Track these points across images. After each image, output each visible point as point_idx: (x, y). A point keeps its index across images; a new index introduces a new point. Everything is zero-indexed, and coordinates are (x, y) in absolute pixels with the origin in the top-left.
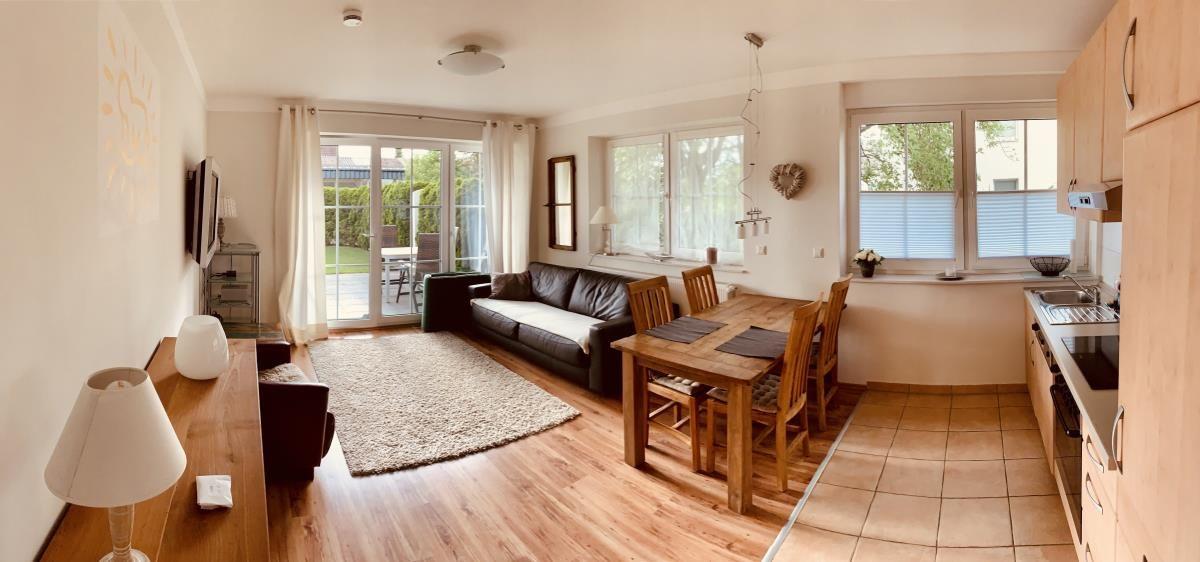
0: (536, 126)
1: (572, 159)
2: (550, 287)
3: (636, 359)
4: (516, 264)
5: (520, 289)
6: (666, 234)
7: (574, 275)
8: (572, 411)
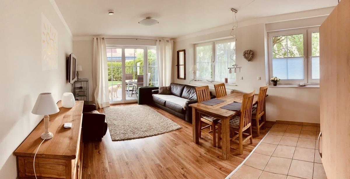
0: (174, 41)
1: (184, 51)
2: (176, 90)
3: (196, 110)
4: (167, 84)
5: (168, 91)
6: (213, 74)
7: (184, 86)
8: (179, 127)
